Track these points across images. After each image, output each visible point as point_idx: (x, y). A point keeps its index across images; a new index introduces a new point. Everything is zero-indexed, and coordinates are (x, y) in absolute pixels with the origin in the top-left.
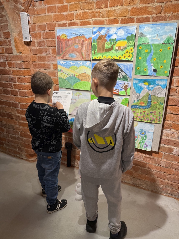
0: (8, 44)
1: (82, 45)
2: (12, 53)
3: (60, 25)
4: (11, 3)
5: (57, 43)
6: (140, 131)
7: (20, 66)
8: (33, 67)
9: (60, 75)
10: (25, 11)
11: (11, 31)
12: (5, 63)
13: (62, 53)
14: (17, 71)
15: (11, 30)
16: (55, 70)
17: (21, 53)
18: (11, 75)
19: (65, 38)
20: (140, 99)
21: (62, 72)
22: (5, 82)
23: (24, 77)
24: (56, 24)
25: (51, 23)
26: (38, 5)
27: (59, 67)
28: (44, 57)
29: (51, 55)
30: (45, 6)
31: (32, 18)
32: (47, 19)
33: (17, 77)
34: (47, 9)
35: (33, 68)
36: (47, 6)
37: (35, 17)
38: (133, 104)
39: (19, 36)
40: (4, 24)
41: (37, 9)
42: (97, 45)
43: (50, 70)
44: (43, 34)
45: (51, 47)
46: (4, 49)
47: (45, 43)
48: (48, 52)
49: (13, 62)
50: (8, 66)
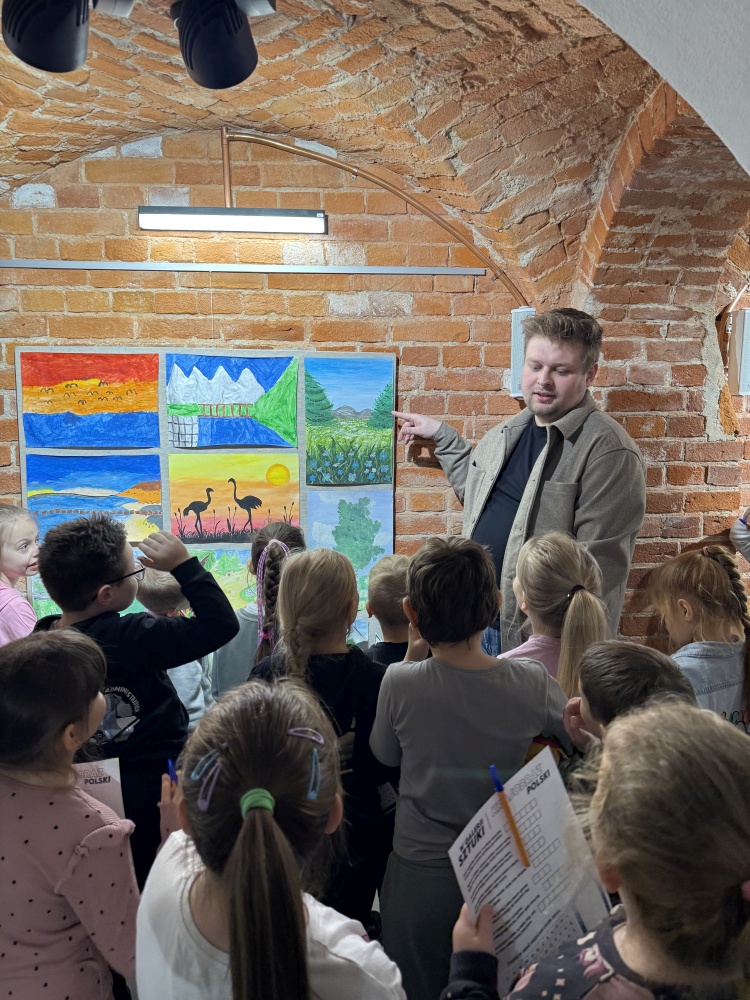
11: (716, 364)
15: (717, 359)
40: (683, 340)
49: (691, 464)
50: (667, 481)
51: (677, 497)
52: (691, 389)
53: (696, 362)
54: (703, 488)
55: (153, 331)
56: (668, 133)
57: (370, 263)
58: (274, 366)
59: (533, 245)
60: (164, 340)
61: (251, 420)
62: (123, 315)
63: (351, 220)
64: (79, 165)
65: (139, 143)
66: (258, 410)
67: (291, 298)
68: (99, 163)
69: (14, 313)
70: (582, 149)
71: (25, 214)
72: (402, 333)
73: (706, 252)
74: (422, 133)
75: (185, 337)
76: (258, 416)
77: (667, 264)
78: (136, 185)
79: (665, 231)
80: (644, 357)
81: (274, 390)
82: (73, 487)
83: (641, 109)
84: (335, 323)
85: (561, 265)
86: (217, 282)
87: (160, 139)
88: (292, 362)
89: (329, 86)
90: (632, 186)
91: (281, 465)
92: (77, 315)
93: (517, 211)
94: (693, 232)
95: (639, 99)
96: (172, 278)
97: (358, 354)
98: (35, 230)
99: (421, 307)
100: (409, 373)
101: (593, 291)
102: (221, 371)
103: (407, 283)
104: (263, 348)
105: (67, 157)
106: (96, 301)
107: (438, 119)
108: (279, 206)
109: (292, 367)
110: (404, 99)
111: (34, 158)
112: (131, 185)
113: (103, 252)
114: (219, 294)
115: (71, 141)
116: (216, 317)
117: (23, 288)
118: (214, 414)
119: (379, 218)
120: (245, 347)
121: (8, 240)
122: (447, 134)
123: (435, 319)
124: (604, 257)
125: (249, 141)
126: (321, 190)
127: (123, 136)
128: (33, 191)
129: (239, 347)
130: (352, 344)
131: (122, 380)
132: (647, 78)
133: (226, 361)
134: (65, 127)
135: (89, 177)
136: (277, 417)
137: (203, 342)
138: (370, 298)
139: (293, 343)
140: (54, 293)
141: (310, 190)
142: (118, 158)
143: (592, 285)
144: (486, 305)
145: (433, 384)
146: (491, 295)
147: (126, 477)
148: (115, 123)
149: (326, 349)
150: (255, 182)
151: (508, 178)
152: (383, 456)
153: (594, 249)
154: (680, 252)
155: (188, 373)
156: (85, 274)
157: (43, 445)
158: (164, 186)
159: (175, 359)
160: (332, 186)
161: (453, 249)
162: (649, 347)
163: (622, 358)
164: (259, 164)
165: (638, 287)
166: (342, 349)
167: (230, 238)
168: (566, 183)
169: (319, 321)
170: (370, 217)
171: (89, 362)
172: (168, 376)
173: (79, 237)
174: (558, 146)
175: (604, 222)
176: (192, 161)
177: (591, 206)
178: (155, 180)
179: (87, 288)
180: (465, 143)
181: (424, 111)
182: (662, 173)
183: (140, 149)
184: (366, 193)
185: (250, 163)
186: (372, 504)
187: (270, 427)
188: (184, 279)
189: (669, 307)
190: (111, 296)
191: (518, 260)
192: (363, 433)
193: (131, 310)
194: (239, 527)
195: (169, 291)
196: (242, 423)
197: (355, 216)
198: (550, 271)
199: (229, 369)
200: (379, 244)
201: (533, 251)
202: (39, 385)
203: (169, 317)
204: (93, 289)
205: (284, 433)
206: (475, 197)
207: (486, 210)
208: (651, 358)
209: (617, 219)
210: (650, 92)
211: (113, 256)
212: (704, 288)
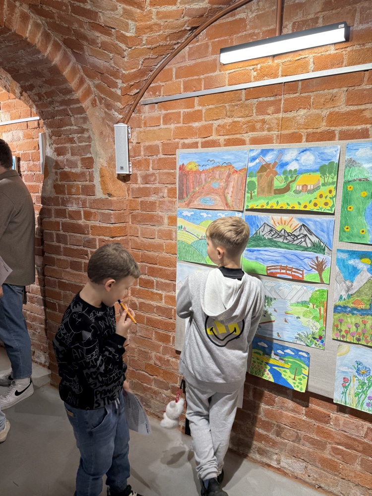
0: (88, 178)
1: (227, 182)
2: (94, 195)
3: (185, 146)
4: (100, 109)
5: (179, 178)
6: (356, 366)
7: (106, 218)
8: (130, 219)
9: (181, 236)
10: (123, 122)
11: (96, 156)
12: (79, 212)
13: (187, 196)
14: (100, 227)
15: (96, 154)
16: (172, 228)
17: (110, 195)
18: (88, 234)
19: (194, 169)
20: (354, 294)
21: (184, 231)
22: (76, 247)
23: (111, 239)
24: (178, 143)
25: (169, 142)
26: (147, 111)
27: (180, 222)
28: (153, 204)
29: (167, 199)
30: (160, 112)
31: (135, 134)
32: (163, 134)
33: (99, 239)
34: (163, 118)
35: (130, 223)
36: (164, 112)
37: (141, 132)
38: (337, 304)
39: (109, 164)
40: (84, 144)
41: (144, 117)
42: (256, 183)
43: (161, 228)
44: (154, 161)
45: (166, 185)
46: (80, 186)
47: (156, 177)
48: (161, 194)
49: (93, 211)
50: (84, 218)
51: (87, 226)
53: (89, 155)
54: (97, 224)
57: (12, 119)
162: (72, 148)
208: (73, 154)
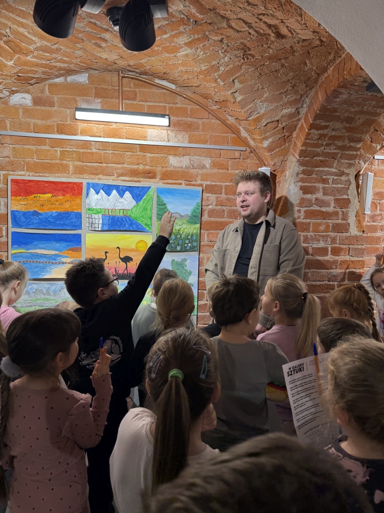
0: (340, 217)
2: (347, 233)
7: (359, 252)
11: (355, 198)
17: (364, 232)
18: (336, 269)
22: (318, 283)
33: (350, 272)
46: (331, 225)
49: (342, 246)
50: (331, 254)
51: (335, 262)
52: (343, 210)
53: (346, 197)
54: (347, 258)
55: (80, 171)
56: (339, 87)
57: (190, 142)
58: (141, 191)
59: (270, 137)
60: (85, 176)
61: (129, 218)
62: (65, 162)
63: (181, 121)
64: (45, 85)
65: (77, 76)
66: (132, 213)
67: (150, 157)
68: (55, 85)
69: (8, 159)
70: (296, 92)
71: (16, 108)
72: (205, 177)
73: (352, 144)
74: (221, 80)
75: (96, 174)
76: (132, 216)
77: (334, 149)
78: (74, 97)
79: (334, 133)
80: (322, 193)
81: (141, 203)
82: (35, 249)
83: (326, 75)
84: (172, 171)
85: (283, 147)
86: (113, 148)
87: (87, 74)
88: (150, 189)
89: (178, 54)
90: (320, 111)
91: (143, 241)
92: (41, 161)
93: (264, 120)
94: (346, 134)
95: (325, 70)
96: (91, 145)
97: (183, 187)
98: (21, 117)
99: (214, 165)
100: (208, 197)
101: (298, 161)
102: (114, 192)
103: (208, 153)
104: (136, 182)
105: (40, 81)
106: (51, 154)
107: (230, 73)
108: (146, 112)
109: (150, 192)
110: (214, 63)
111: (23, 80)
112: (71, 97)
113: (56, 129)
114: (114, 153)
115: (44, 73)
116: (112, 165)
117: (13, 146)
118: (110, 214)
119: (195, 120)
120: (126, 181)
121: (6, 121)
122: (233, 81)
123: (221, 171)
124: (305, 144)
125: (132, 78)
126: (167, 105)
127: (69, 72)
128: (21, 97)
129: (124, 181)
130: (180, 181)
131: (64, 195)
132: (330, 60)
133: (117, 188)
134: (42, 66)
135: (50, 91)
136: (142, 216)
137: (105, 177)
138: (190, 159)
139: (151, 180)
140: (29, 149)
141: (162, 104)
142: (65, 83)
143: (298, 157)
144: (246, 165)
145: (220, 203)
146: (249, 161)
147: (63, 245)
148: (67, 65)
149: (167, 183)
150: (134, 99)
151: (261, 104)
152: (194, 238)
153: (299, 140)
154: (340, 143)
155: (97, 193)
156: (46, 140)
157: (21, 227)
158: (88, 98)
159: (91, 185)
160: (173, 103)
161: (231, 137)
162: (324, 189)
163: (311, 193)
164: (137, 90)
165: (320, 160)
166: (175, 184)
167: (121, 126)
168: (288, 108)
169: (164, 169)
170: (191, 119)
171: (47, 185)
172: (88, 194)
173: (44, 121)
174: (285, 90)
175: (305, 127)
176: (103, 86)
177: (299, 120)
178: (84, 95)
179: (47, 148)
180: (242, 86)
181: (223, 69)
182: (334, 105)
183: (77, 79)
184: (189, 107)
185: (132, 89)
186: (188, 261)
187: (138, 222)
188: (97, 146)
189: (334, 170)
190: (59, 152)
191: (262, 143)
192: (185, 226)
193: (69, 160)
194: (121, 272)
195: (89, 151)
196: (124, 219)
197: (184, 118)
198: (278, 150)
199: (118, 191)
200: (195, 133)
201: (270, 140)
202: (20, 196)
203: (88, 164)
204: (50, 148)
205: (146, 224)
206: (244, 112)
207: (249, 119)
208: (324, 194)
209: (312, 127)
210: (331, 67)
211: (60, 131)
212: (350, 162)
